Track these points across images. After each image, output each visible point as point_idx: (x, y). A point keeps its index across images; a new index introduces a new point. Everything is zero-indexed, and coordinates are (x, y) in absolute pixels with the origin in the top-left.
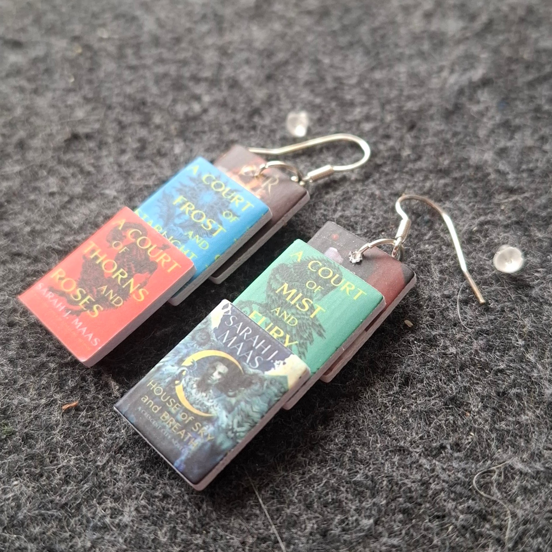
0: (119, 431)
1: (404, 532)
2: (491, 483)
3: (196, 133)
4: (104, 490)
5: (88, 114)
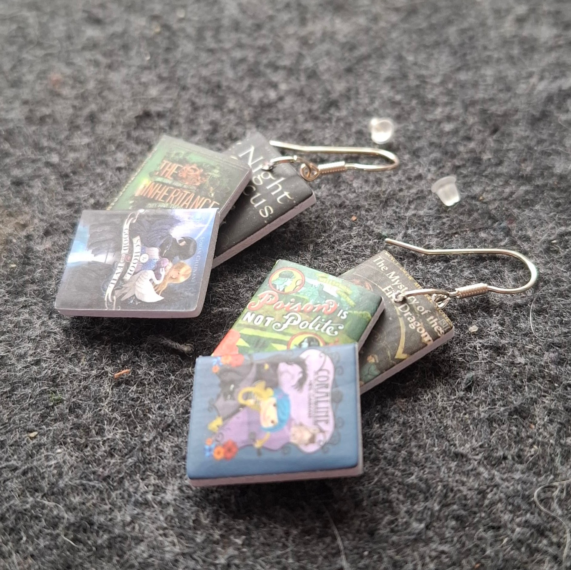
0: (168, 409)
1: (455, 539)
2: (552, 498)
3: (270, 121)
4: (148, 466)
5: (163, 92)
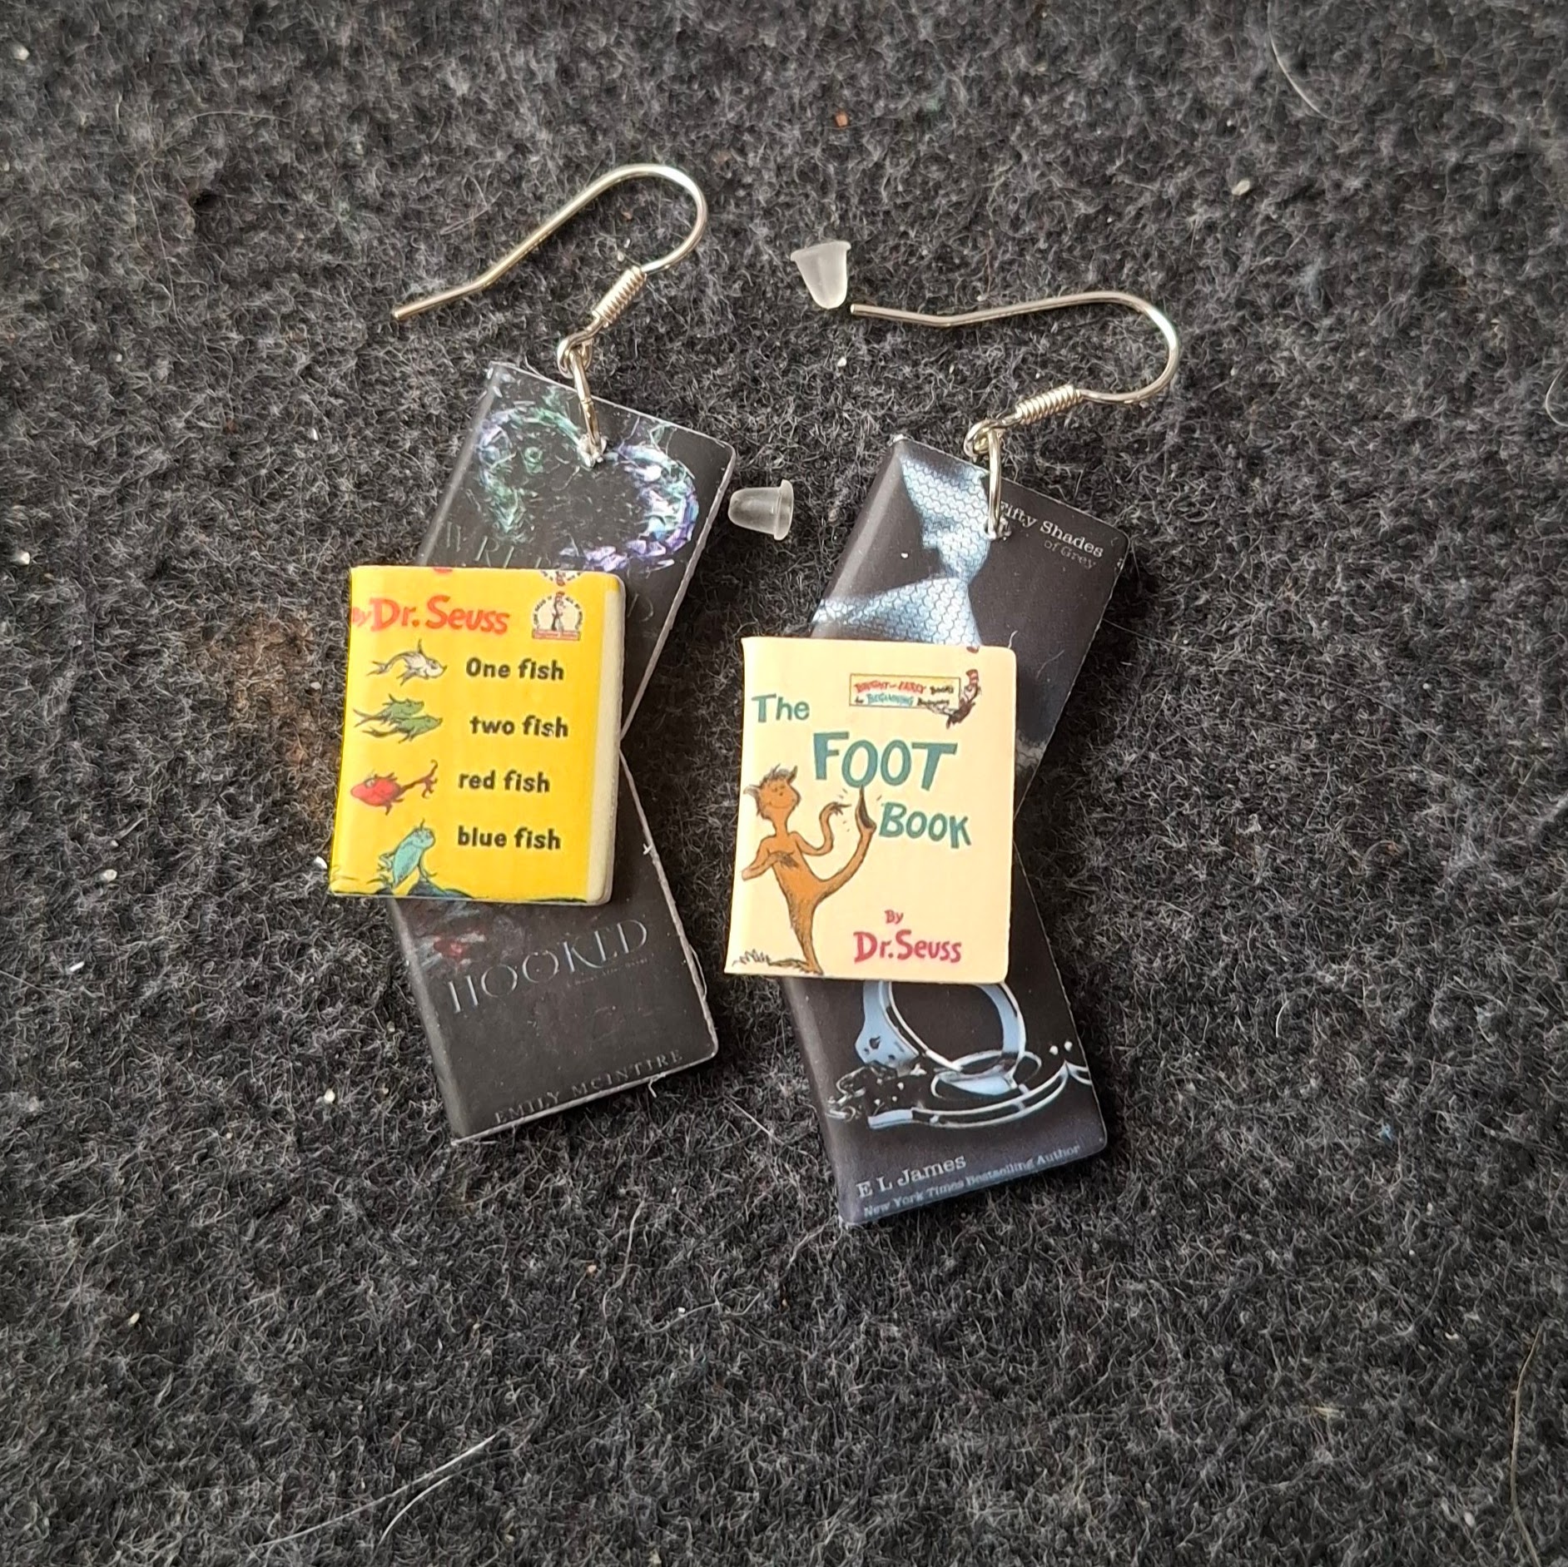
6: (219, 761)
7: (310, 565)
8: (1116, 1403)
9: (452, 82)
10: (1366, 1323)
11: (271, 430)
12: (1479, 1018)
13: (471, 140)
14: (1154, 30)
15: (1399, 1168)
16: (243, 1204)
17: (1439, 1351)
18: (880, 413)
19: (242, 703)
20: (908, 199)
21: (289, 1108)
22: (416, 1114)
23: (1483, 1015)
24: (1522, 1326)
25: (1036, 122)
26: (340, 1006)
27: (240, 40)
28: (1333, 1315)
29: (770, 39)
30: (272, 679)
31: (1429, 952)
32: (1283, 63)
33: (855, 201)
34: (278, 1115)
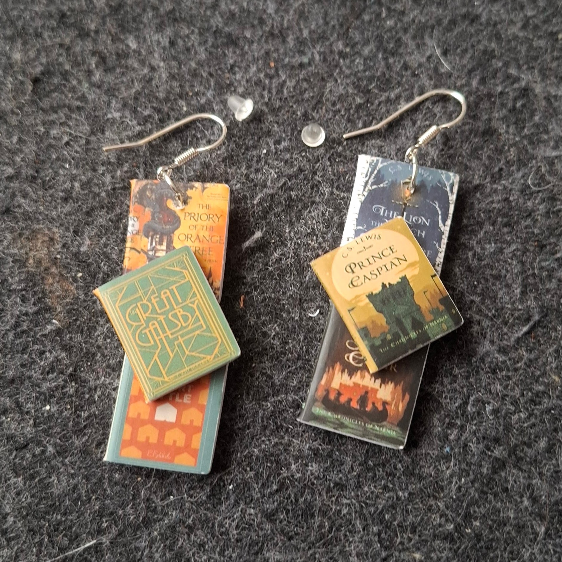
6: (20, 281)
7: (61, 213)
8: (335, 546)
9: (131, 45)
10: (435, 523)
11: (52, 164)
12: (487, 409)
13: (136, 65)
14: (390, 38)
15: (452, 464)
16: (12, 445)
17: (463, 536)
18: (277, 171)
19: (31, 261)
20: (294, 94)
21: (33, 411)
22: (79, 416)
23: (489, 408)
24: (496, 529)
25: (344, 68)
26: (55, 374)
27: (56, 25)
28: (422, 519)
29: (248, 34)
30: (43, 253)
31: (470, 383)
32: (438, 52)
33: (274, 93)
34: (28, 413)
